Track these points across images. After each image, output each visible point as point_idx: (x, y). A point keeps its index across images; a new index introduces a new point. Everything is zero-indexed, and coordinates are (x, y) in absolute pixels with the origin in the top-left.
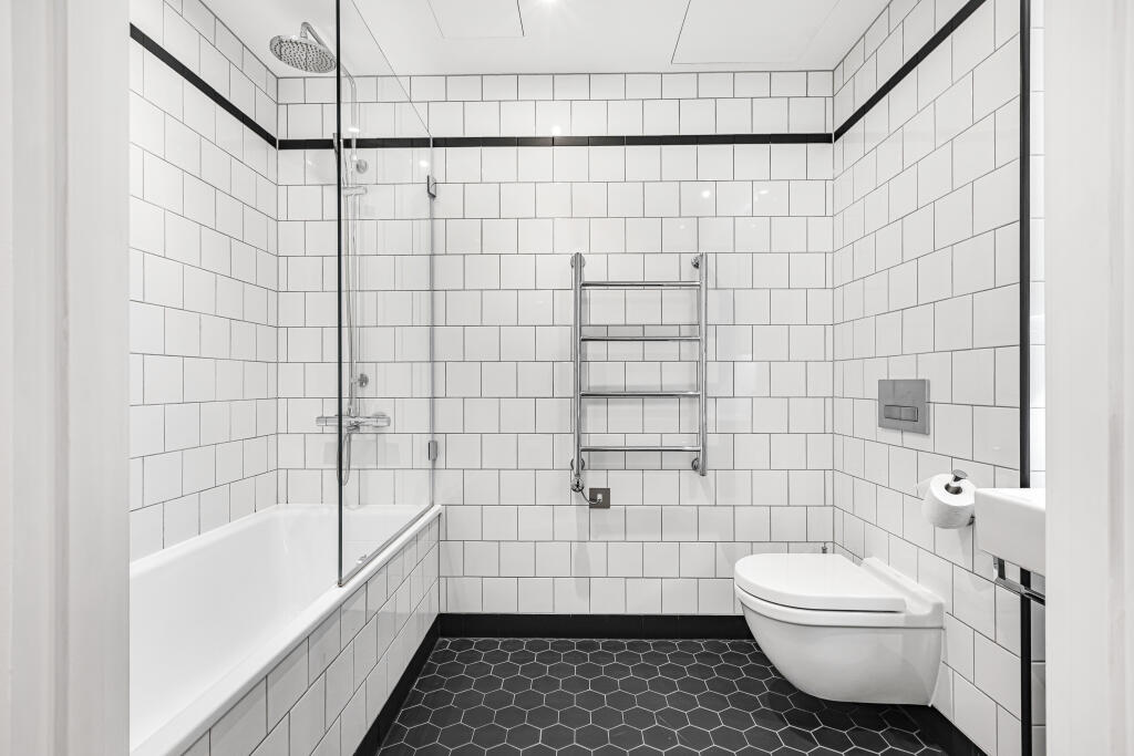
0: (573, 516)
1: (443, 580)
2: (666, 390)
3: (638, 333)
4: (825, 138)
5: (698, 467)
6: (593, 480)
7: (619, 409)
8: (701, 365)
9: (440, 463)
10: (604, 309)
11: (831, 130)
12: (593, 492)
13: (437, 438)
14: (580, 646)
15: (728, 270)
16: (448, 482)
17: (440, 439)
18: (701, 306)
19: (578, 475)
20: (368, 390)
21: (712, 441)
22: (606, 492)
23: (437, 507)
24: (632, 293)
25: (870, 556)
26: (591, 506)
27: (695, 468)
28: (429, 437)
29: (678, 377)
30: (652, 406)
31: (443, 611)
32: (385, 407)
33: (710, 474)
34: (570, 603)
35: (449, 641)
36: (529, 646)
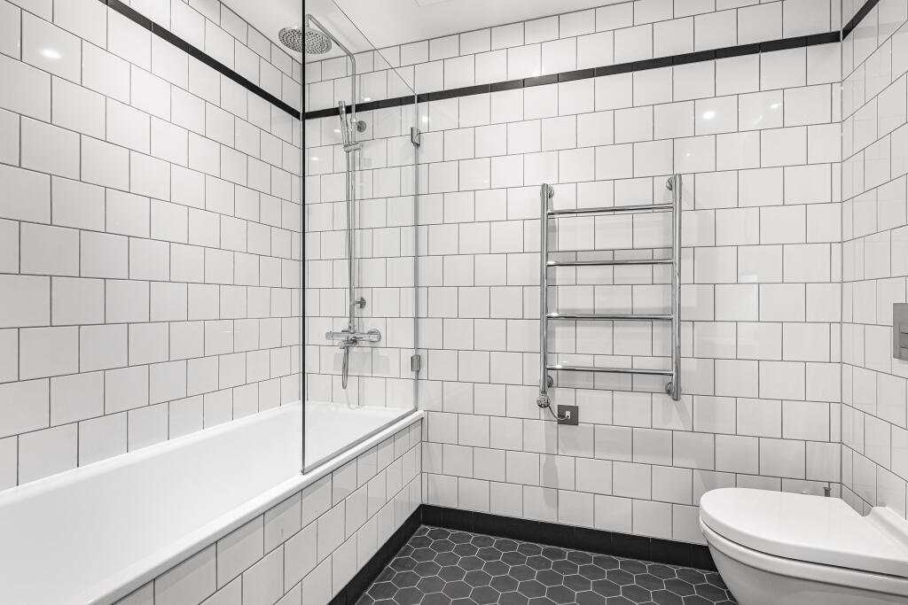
0: (541, 429)
1: (425, 475)
2: (637, 313)
3: (608, 257)
4: (833, 37)
5: (673, 392)
6: (561, 397)
7: (585, 330)
8: (676, 287)
9: (423, 374)
10: (572, 236)
11: (838, 27)
12: (562, 409)
13: (421, 352)
14: (546, 552)
15: (709, 190)
16: (429, 391)
17: (423, 353)
18: (676, 229)
19: (544, 392)
20: (366, 311)
21: (686, 365)
22: (575, 410)
23: (420, 412)
24: (602, 219)
25: (883, 505)
26: (560, 422)
27: (669, 392)
28: (412, 353)
29: (650, 299)
30: (622, 329)
31: (425, 502)
32: (378, 325)
33: (686, 399)
34: (537, 510)
35: (429, 528)
36: (498, 543)
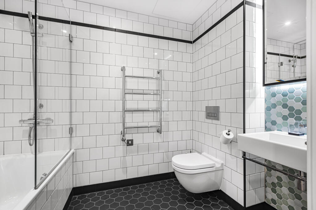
0: (122, 148)
1: (74, 176)
2: (150, 109)
3: (142, 92)
4: (190, 42)
5: (159, 131)
6: (128, 137)
7: (135, 115)
8: (160, 102)
9: (74, 134)
10: (132, 84)
11: (192, 40)
12: (128, 141)
13: (72, 126)
14: (124, 190)
15: (167, 75)
16: (77, 142)
17: (74, 127)
18: (160, 85)
19: (124, 136)
20: (43, 110)
21: (163, 123)
22: (132, 141)
23: (72, 151)
24: (140, 80)
25: (203, 152)
26: (127, 145)
27: (158, 131)
28: (69, 126)
29: (153, 105)
30: (146, 114)
31: (75, 186)
32: (51, 116)
33: (162, 133)
34: (120, 176)
35: (77, 196)
36: (107, 193)
